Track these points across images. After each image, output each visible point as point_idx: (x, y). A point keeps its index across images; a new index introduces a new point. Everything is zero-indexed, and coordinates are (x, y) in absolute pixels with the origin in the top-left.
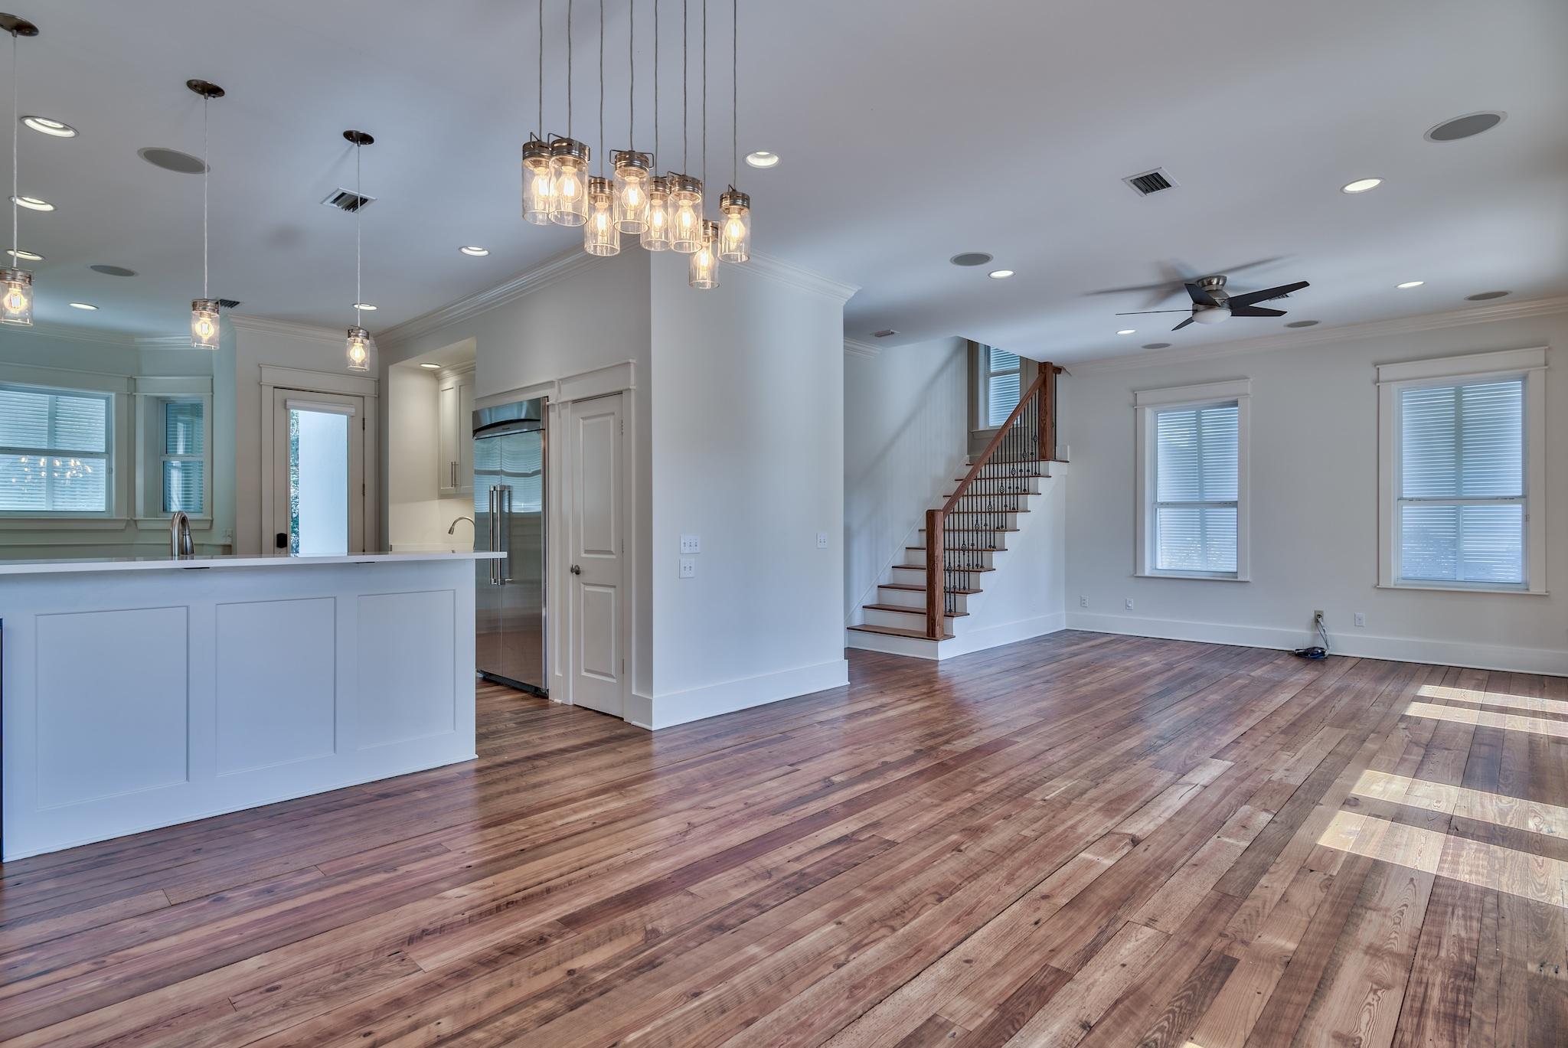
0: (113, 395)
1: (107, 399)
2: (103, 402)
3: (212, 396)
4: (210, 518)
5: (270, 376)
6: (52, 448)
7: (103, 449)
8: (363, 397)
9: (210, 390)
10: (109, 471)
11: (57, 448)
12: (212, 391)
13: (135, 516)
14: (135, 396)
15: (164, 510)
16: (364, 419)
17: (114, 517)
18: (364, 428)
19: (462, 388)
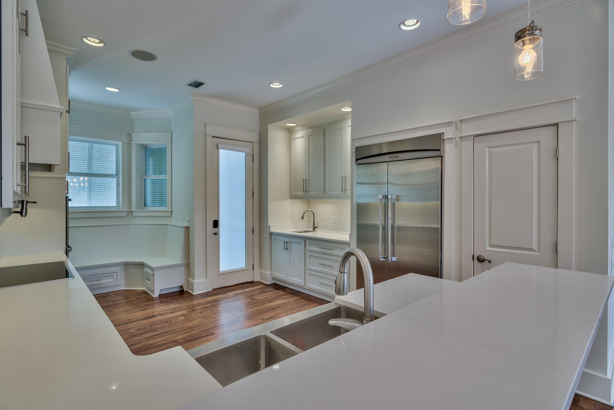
0: (120, 143)
1: (117, 146)
2: (114, 147)
3: (172, 143)
4: (171, 210)
5: (211, 131)
6: (90, 172)
7: (114, 173)
8: (253, 143)
9: (171, 140)
10: (118, 184)
11: (92, 172)
12: (172, 141)
13: (131, 209)
14: (131, 144)
15: (145, 205)
16: (253, 155)
17: (121, 209)
18: (253, 160)
19: (310, 136)
